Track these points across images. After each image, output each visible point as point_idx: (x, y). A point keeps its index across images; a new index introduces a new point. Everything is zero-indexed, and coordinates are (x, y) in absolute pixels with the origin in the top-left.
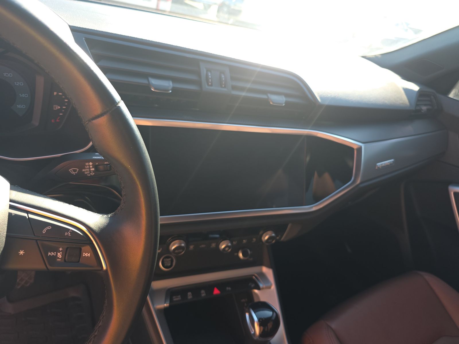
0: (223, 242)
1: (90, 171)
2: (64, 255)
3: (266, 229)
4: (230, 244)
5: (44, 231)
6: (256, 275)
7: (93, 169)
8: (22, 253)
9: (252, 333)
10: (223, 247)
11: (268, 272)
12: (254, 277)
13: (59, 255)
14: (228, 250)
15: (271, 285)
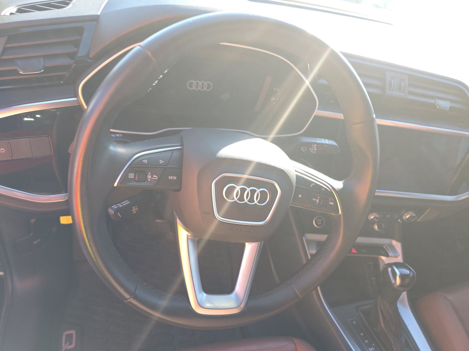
0: (372, 214)
1: (314, 150)
2: (320, 201)
3: (407, 211)
4: (378, 216)
5: (311, 186)
6: (386, 245)
7: (316, 149)
8: (300, 196)
9: (393, 282)
10: (372, 217)
11: (397, 245)
12: (384, 247)
13: (318, 201)
14: (376, 220)
15: (399, 255)
